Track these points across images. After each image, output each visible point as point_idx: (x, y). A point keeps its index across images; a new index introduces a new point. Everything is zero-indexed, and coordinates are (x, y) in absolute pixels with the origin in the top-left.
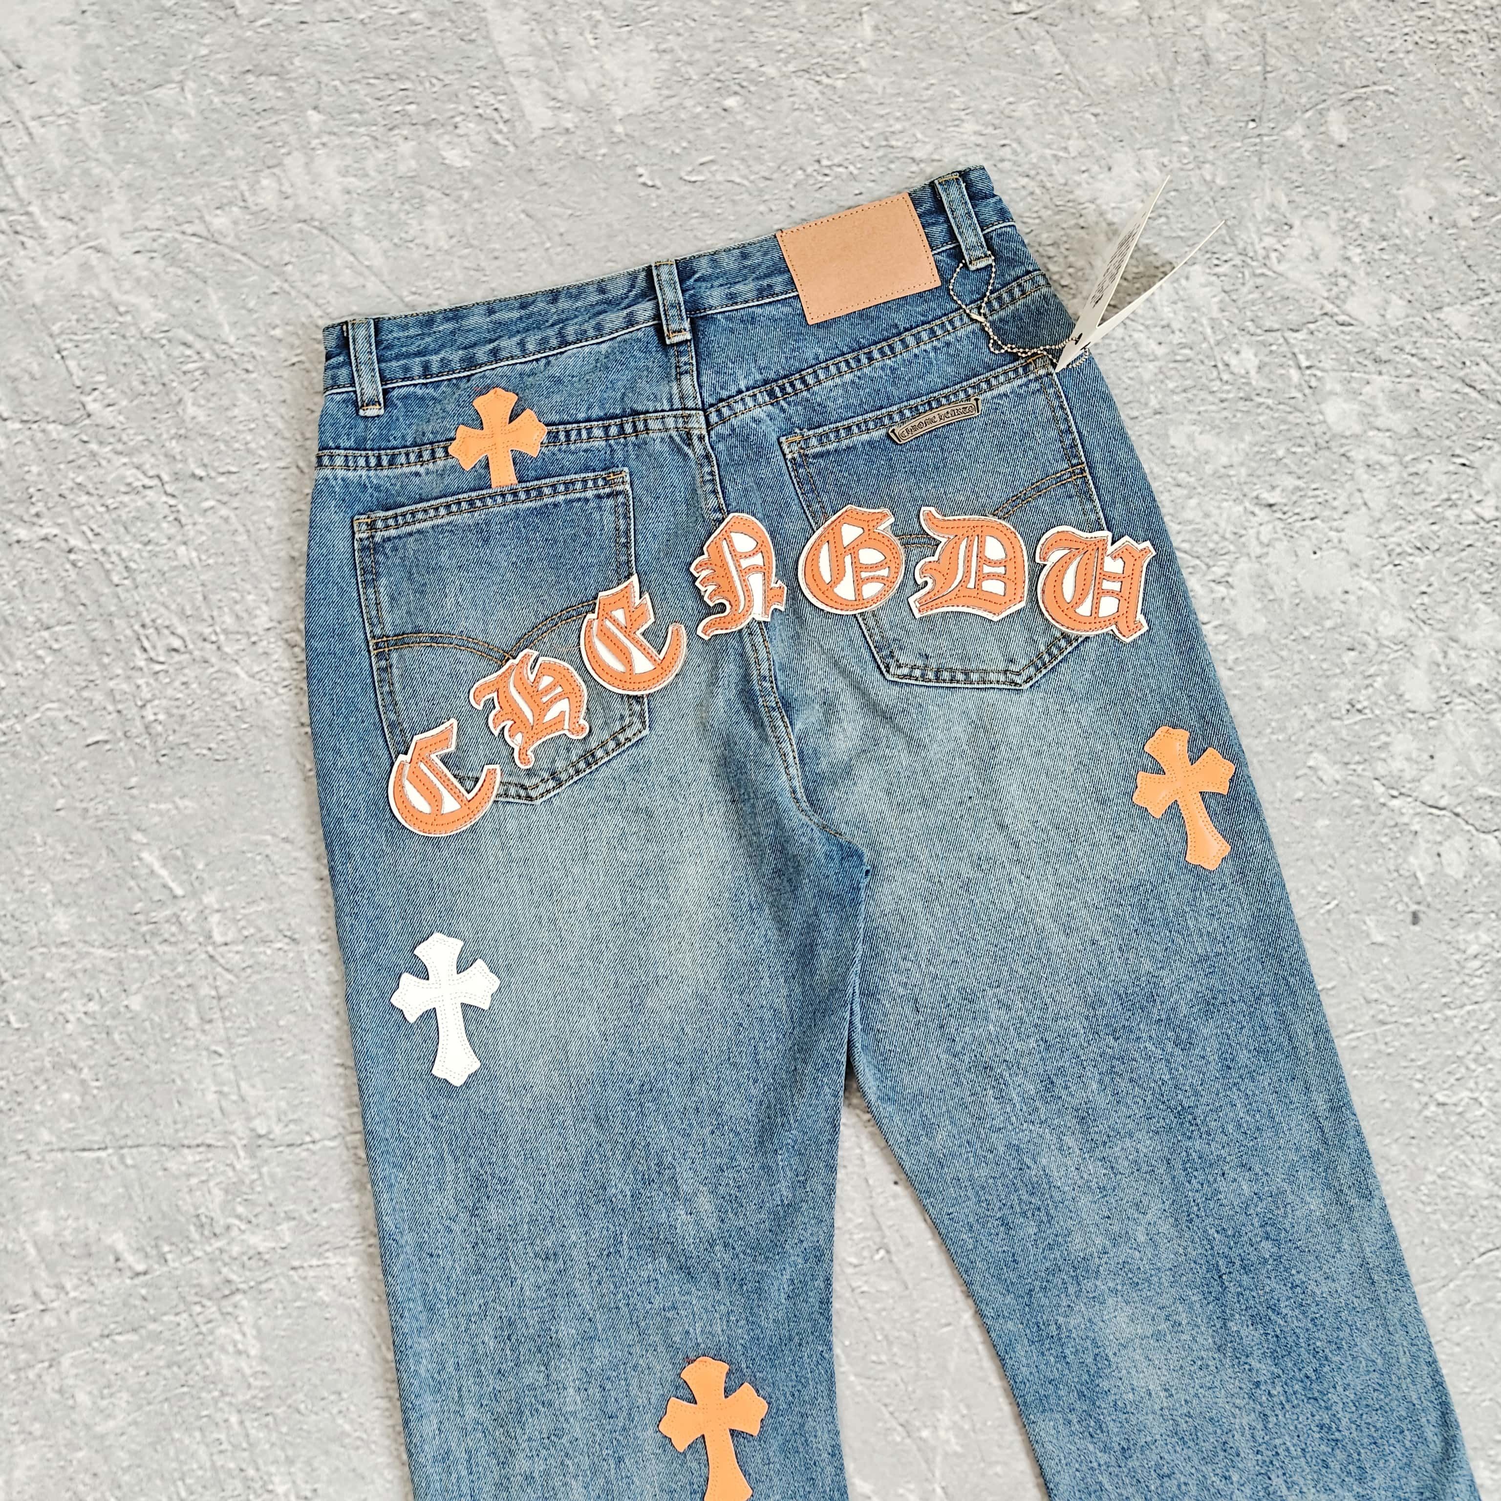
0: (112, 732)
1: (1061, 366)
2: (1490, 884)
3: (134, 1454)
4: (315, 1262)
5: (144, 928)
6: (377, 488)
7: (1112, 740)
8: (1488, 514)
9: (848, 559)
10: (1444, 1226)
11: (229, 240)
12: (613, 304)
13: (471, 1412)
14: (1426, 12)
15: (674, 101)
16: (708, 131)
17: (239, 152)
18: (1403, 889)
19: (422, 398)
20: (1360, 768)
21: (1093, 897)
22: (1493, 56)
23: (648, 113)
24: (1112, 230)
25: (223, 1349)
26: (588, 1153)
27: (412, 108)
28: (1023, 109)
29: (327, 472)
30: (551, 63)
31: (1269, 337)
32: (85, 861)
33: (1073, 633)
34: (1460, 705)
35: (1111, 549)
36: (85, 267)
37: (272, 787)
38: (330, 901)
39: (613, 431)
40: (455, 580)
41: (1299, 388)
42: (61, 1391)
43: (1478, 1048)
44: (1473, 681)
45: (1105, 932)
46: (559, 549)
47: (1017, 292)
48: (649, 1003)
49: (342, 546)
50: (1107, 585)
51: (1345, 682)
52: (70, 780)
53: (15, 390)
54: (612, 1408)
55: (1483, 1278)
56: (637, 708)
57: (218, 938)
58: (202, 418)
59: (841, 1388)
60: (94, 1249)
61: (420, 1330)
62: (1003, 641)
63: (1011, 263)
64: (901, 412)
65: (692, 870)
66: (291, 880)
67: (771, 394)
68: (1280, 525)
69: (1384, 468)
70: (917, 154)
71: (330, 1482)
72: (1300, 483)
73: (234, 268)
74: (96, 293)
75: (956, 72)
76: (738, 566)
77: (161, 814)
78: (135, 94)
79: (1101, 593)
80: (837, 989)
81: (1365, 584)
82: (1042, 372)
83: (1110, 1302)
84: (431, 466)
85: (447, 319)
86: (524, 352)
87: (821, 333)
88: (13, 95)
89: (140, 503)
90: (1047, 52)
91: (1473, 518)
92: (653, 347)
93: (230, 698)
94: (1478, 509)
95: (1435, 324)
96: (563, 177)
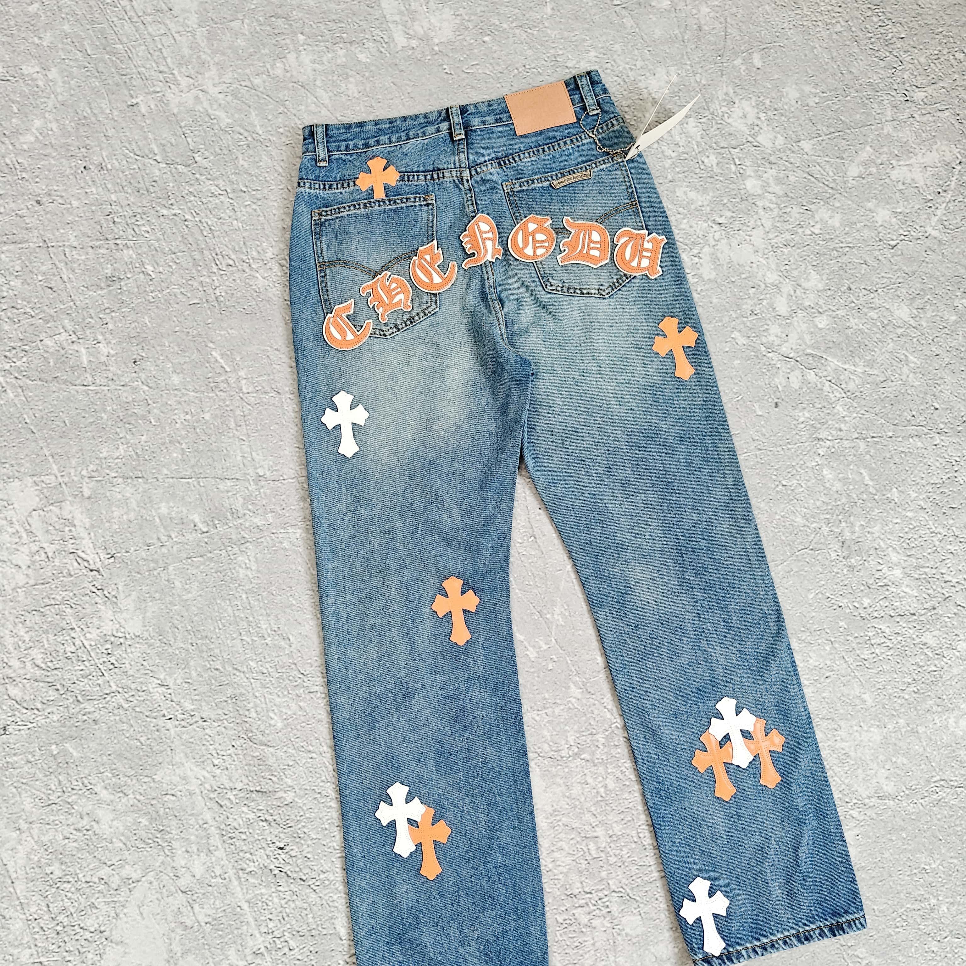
0: (201, 299)
1: (628, 157)
2: (811, 392)
3: (198, 608)
4: (282, 531)
5: (212, 385)
6: (323, 199)
7: (644, 322)
8: (817, 232)
9: (531, 238)
10: (783, 538)
11: (261, 89)
12: (431, 123)
13: (349, 597)
14: (799, 11)
15: (461, 37)
16: (476, 51)
17: (267, 51)
18: (772, 392)
19: (345, 160)
20: (754, 339)
21: (633, 390)
22: (828, 32)
23: (450, 42)
24: (655, 102)
25: (240, 566)
26: (405, 489)
27: (345, 35)
28: (617, 47)
29: (302, 189)
30: (407, 18)
31: (723, 151)
32: (187, 354)
33: (629, 274)
34: (800, 314)
35: (647, 238)
36: (197, 97)
37: (271, 326)
38: (295, 376)
39: (429, 177)
40: (357, 238)
41: (735, 173)
42: (168, 581)
43: (802, 462)
44: (807, 304)
45: (637, 405)
46: (402, 227)
47: (610, 125)
48: (434, 427)
49: (307, 222)
50: (645, 254)
51: (749, 301)
52: (182, 319)
53: (164, 150)
54: (411, 598)
55: (799, 561)
56: (434, 299)
57: (245, 390)
58: (246, 165)
59: (512, 594)
60: (185, 521)
61: (328, 560)
62: (598, 276)
63: (608, 112)
64: (556, 175)
65: (456, 371)
66: (278, 367)
67: (499, 163)
68: (723, 232)
69: (771, 210)
70: (569, 64)
71: (285, 625)
72: (734, 215)
73: (262, 101)
74: (201, 110)
75: (588, 30)
76: (481, 237)
77: (221, 336)
78: (221, 24)
79: (641, 257)
80: (517, 421)
81: (761, 259)
82: (620, 160)
83: (632, 563)
84: (347, 190)
85: (357, 127)
86: (391, 142)
87: (522, 139)
88: (168, 22)
89: (217, 201)
90: (628, 22)
91: (810, 233)
92: (448, 141)
93: (254, 287)
94: (812, 229)
95: (797, 148)
96: (411, 68)
